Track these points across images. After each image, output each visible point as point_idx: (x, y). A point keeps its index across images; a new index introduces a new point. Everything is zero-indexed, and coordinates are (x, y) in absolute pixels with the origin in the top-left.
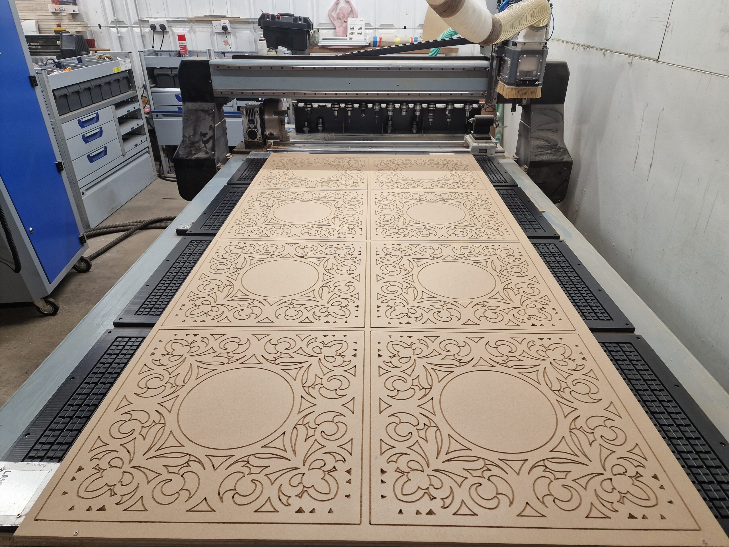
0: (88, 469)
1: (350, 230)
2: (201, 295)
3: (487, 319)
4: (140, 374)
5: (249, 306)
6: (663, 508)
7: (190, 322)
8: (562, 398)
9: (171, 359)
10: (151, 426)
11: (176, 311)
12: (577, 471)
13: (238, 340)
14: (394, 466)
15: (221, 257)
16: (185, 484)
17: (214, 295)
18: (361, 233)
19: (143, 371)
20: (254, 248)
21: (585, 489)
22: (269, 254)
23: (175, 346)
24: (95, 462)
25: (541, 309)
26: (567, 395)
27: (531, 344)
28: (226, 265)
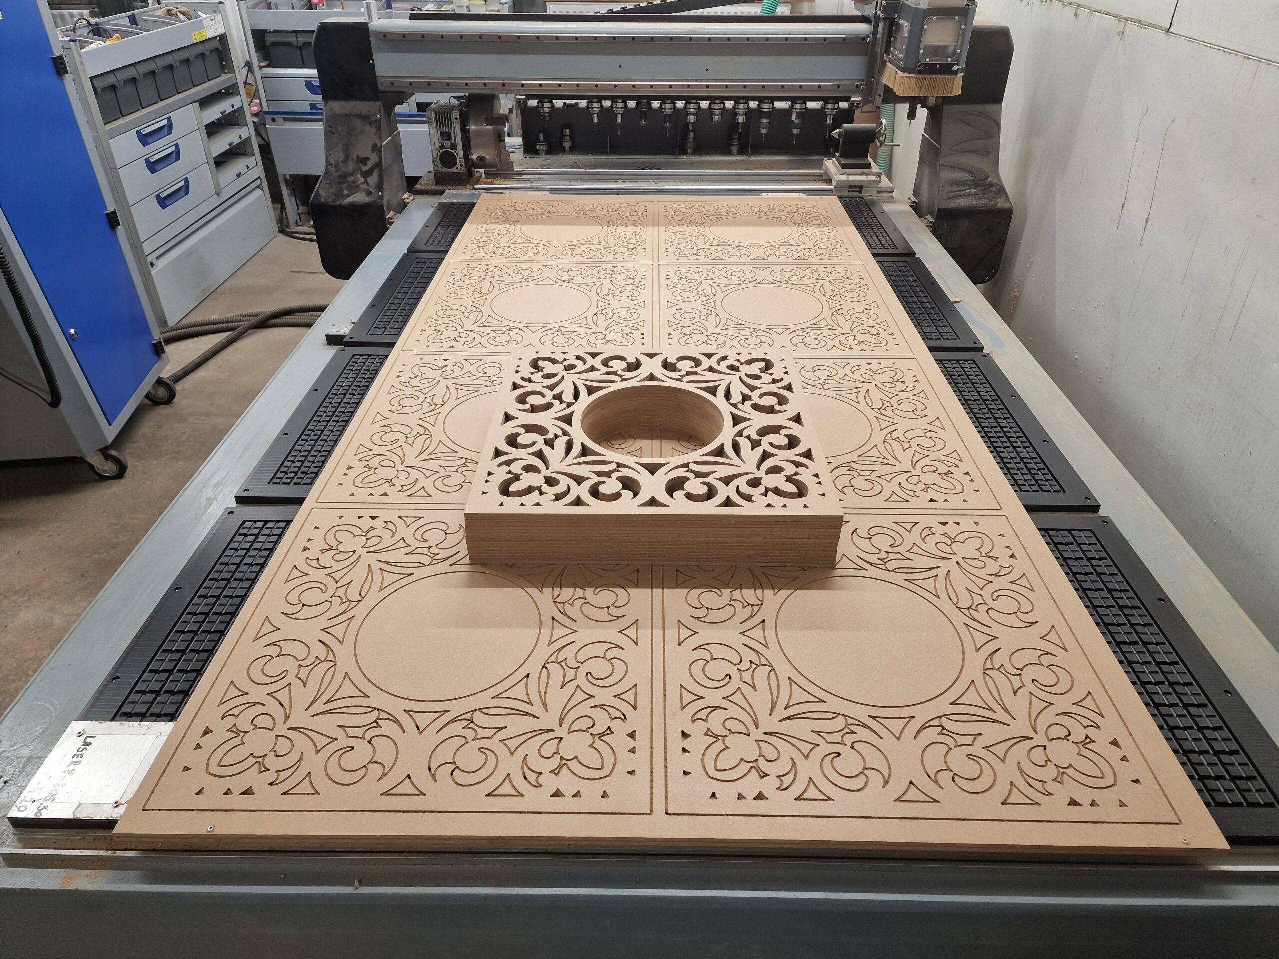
0: (221, 732)
1: (625, 336)
2: (377, 450)
3: (856, 490)
4: (287, 581)
5: (460, 470)
6: (1124, 790)
7: (362, 495)
8: (974, 620)
9: (337, 558)
10: (313, 666)
11: (338, 477)
12: (991, 732)
13: (444, 527)
14: (701, 726)
15: (407, 384)
16: (374, 754)
17: (398, 451)
18: (643, 341)
19: (292, 577)
20: (462, 369)
21: (1003, 761)
22: (487, 378)
23: (341, 536)
24: (230, 721)
25: (946, 474)
26: (981, 616)
27: (927, 532)
28: (416, 398)
